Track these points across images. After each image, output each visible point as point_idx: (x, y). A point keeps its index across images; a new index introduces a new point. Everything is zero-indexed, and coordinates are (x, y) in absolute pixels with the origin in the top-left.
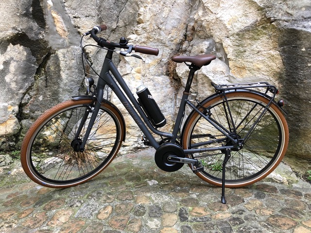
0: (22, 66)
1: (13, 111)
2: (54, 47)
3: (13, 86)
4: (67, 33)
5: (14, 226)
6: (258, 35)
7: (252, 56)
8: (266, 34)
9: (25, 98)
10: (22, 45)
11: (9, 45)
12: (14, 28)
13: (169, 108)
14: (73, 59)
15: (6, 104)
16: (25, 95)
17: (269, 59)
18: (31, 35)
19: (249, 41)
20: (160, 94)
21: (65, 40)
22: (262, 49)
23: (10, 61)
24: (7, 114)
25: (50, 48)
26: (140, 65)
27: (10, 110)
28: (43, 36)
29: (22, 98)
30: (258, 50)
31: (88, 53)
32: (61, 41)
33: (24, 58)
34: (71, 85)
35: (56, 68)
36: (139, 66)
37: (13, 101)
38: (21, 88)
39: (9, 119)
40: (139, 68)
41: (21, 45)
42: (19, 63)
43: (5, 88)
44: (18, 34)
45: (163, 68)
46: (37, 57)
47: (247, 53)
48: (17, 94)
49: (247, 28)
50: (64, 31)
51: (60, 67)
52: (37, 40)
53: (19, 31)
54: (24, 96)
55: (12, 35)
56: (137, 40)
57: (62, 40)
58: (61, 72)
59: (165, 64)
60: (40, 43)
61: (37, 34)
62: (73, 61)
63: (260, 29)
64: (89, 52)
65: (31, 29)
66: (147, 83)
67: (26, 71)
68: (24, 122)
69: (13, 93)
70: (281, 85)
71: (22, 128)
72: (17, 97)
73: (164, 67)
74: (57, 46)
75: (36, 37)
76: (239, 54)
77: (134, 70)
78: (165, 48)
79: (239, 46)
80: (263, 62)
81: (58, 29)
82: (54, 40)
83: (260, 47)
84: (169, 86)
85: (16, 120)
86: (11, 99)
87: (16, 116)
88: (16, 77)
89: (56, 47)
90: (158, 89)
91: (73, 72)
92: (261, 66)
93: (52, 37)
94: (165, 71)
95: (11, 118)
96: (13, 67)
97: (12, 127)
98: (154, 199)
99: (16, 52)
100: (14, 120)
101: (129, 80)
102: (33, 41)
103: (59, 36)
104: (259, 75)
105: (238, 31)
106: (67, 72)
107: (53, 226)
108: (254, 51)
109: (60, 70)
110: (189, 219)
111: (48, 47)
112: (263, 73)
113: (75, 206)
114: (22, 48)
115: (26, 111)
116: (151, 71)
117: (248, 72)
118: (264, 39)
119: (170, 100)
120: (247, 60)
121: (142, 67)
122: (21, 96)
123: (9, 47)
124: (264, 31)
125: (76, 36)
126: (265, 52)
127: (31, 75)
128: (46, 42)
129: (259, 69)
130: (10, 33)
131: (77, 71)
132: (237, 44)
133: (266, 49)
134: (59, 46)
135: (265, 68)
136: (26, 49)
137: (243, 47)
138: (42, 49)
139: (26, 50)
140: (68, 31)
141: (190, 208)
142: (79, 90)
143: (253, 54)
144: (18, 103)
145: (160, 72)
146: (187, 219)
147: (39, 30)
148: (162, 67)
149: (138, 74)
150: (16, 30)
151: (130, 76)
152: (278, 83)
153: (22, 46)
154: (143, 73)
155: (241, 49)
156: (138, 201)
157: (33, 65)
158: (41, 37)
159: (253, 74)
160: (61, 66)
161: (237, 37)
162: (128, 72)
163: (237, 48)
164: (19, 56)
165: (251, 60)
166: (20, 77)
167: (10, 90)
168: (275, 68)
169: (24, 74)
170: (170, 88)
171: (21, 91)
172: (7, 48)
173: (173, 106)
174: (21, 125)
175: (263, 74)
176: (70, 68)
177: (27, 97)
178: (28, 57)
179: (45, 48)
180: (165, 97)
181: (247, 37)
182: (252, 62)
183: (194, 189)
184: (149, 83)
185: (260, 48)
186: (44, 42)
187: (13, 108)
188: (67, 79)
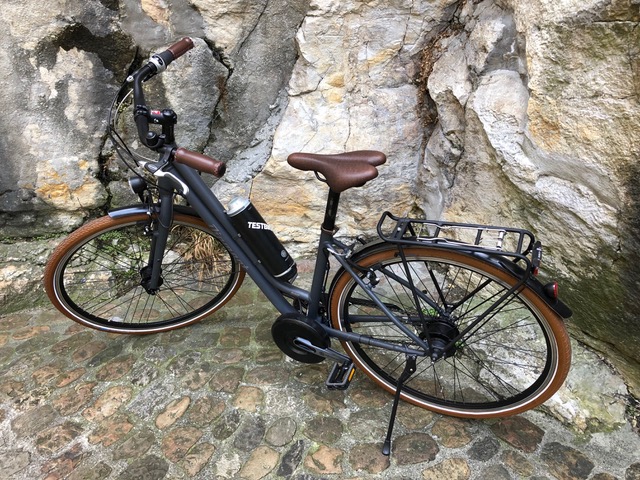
0: (88, 89)
1: (89, 170)
2: (144, 46)
3: (82, 125)
4: (167, 13)
5: (43, 402)
6: (603, 46)
7: (578, 100)
8: (622, 49)
9: (106, 145)
10: (81, 49)
11: (58, 50)
12: (59, 18)
13: (404, 168)
14: (189, 66)
15: (76, 159)
16: (105, 140)
17: (618, 122)
18: (95, 28)
19: (580, 58)
20: (384, 136)
21: (164, 28)
22: (606, 90)
23: (67, 81)
24: (80, 175)
25: (138, 48)
26: (343, 67)
27: (84, 168)
28: (118, 26)
29: (102, 147)
30: (597, 88)
31: (220, 49)
32: (157, 31)
33: (89, 74)
34: (193, 117)
35: (154, 86)
36: (341, 70)
37: (86, 153)
38: (96, 129)
39: (84, 183)
40: (338, 74)
41: (79, 49)
42: (82, 83)
43: (68, 132)
44: (69, 28)
45: (408, 66)
46: (114, 70)
47: (570, 90)
48: (91, 140)
49: (582, 15)
50: (160, 8)
51: (163, 84)
52: (109, 36)
53: (70, 22)
54: (104, 143)
55: (58, 32)
56: (333, 9)
57: (158, 29)
58: (168, 94)
59: (412, 57)
60: (114, 42)
61: (105, 24)
62: (190, 70)
63: (608, 31)
64: (222, 46)
65: (91, 14)
66: (357, 108)
67: (98, 97)
68: (113, 185)
69: (83, 138)
70: (631, 202)
71: (110, 198)
72: (92, 146)
73: (410, 65)
74: (151, 43)
75: (103, 30)
76: (555, 85)
77: (326, 79)
78: (413, 20)
79: (557, 63)
80: (601, 125)
81: (145, 7)
82: (141, 32)
83: (603, 82)
84: (413, 115)
85: (98, 183)
86: (82, 149)
87: (97, 177)
88: (83, 110)
89: (148, 46)
90: (383, 123)
91: (193, 91)
92: (594, 135)
93: (137, 26)
94: (411, 74)
95: (87, 182)
96: (73, 92)
97: (93, 195)
98: (268, 402)
99: (74, 63)
100: (95, 185)
101: (313, 105)
102: (100, 39)
103: (151, 21)
104: (585, 158)
105: (560, 17)
106: (179, 92)
107: (89, 419)
108: (586, 87)
109: (163, 91)
110: (294, 473)
111: (131, 48)
112: (596, 154)
113: (138, 383)
114: (82, 54)
115: (114, 169)
116: (373, 78)
117: (563, 141)
118: (615, 61)
119: (410, 151)
120: (566, 108)
121: (347, 71)
122: (99, 143)
123: (58, 54)
124: (619, 41)
125: (189, 15)
126: (612, 101)
127: (109, 103)
128: (126, 39)
129: (587, 143)
130: (54, 28)
131: (199, 88)
132: (552, 56)
133: (616, 91)
134: (155, 42)
135: (601, 145)
136: (89, 56)
137: (564, 68)
138: (121, 52)
139: (90, 58)
140: (169, 8)
141: (315, 445)
142: (210, 125)
143: (583, 97)
144: (95, 155)
145: (397, 77)
146: (291, 472)
147: (107, 14)
148: (404, 65)
149: (337, 90)
150: (64, 20)
151: (316, 95)
152: (626, 194)
153: (82, 51)
154: (349, 85)
155: (560, 74)
156: (238, 401)
157: (109, 86)
158: (114, 28)
159: (573, 149)
160: (164, 82)
161: (556, 35)
162: (310, 87)
163: (552, 67)
164: (80, 71)
165: (575, 112)
166: (90, 110)
167: (77, 134)
168: (625, 152)
169: (95, 103)
170: (414, 120)
171: (97, 135)
172: (56, 57)
173: (416, 164)
174: (108, 191)
175: (596, 158)
176: (184, 85)
177: (109, 144)
178: (98, 70)
179: (128, 50)
180: (396, 143)
181: (576, 43)
182: (574, 118)
183: (357, 395)
184: (364, 107)
185: (602, 85)
186: (122, 39)
187: (88, 164)
188: (181, 106)
